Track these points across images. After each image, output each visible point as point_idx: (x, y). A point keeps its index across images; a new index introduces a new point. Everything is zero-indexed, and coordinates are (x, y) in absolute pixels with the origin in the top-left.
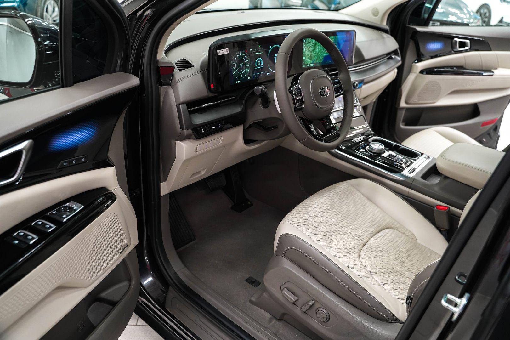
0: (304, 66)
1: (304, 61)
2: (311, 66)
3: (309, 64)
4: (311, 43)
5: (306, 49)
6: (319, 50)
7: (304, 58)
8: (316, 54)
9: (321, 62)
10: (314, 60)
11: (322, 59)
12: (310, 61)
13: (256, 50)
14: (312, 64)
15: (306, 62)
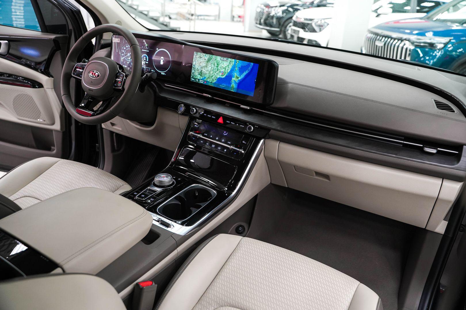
0: (192, 79)
2: (200, 82)
3: (199, 80)
4: (203, 59)
5: (196, 63)
6: (212, 69)
7: (193, 71)
8: (208, 72)
9: (213, 82)
10: (205, 78)
11: (214, 79)
12: (200, 76)
13: (143, 47)
14: (201, 81)
15: (195, 76)
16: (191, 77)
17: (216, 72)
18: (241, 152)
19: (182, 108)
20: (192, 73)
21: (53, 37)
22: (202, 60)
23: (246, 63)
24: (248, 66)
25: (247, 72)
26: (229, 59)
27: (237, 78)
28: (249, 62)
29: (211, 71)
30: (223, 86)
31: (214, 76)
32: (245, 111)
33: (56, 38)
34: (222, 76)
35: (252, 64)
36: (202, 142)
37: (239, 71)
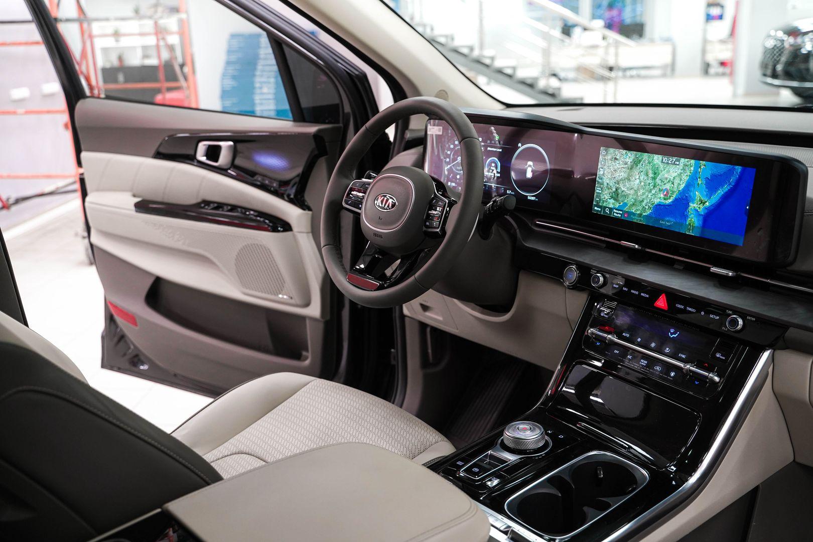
0: (596, 208)
1: (598, 196)
2: (615, 214)
3: (611, 209)
4: (621, 162)
5: (605, 172)
6: (642, 184)
7: (597, 191)
8: (632, 192)
9: (644, 214)
10: (625, 204)
11: (647, 207)
12: (614, 201)
13: (489, 142)
14: (617, 212)
15: (603, 203)
16: (594, 203)
17: (650, 191)
18: (712, 380)
19: (572, 274)
20: (597, 196)
21: (312, 129)
22: (617, 165)
23: (723, 167)
24: (730, 173)
25: (726, 188)
26: (682, 160)
27: (703, 203)
28: (732, 165)
29: (638, 189)
30: (667, 223)
31: (645, 202)
32: (722, 282)
33: (319, 131)
34: (665, 199)
35: (739, 169)
36: (616, 351)
37: (707, 188)
